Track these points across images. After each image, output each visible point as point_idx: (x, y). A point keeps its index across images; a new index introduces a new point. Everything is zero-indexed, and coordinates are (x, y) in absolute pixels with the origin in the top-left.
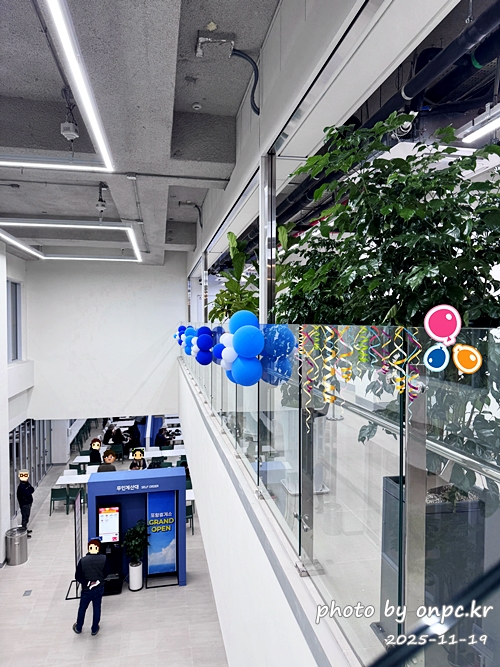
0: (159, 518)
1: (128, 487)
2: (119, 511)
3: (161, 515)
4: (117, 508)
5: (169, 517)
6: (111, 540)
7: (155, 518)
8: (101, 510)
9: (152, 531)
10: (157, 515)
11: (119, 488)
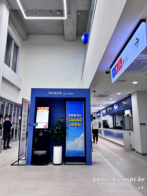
0: (73, 117)
1: (55, 93)
2: (50, 110)
3: (75, 115)
4: (48, 108)
5: (80, 117)
6: (43, 127)
7: (71, 117)
8: (38, 108)
9: (68, 125)
10: (72, 115)
11: (50, 93)
